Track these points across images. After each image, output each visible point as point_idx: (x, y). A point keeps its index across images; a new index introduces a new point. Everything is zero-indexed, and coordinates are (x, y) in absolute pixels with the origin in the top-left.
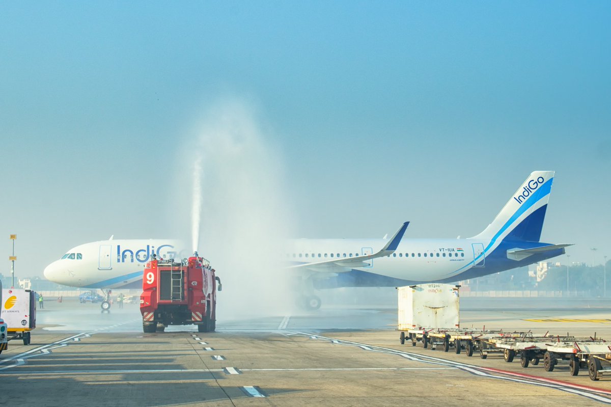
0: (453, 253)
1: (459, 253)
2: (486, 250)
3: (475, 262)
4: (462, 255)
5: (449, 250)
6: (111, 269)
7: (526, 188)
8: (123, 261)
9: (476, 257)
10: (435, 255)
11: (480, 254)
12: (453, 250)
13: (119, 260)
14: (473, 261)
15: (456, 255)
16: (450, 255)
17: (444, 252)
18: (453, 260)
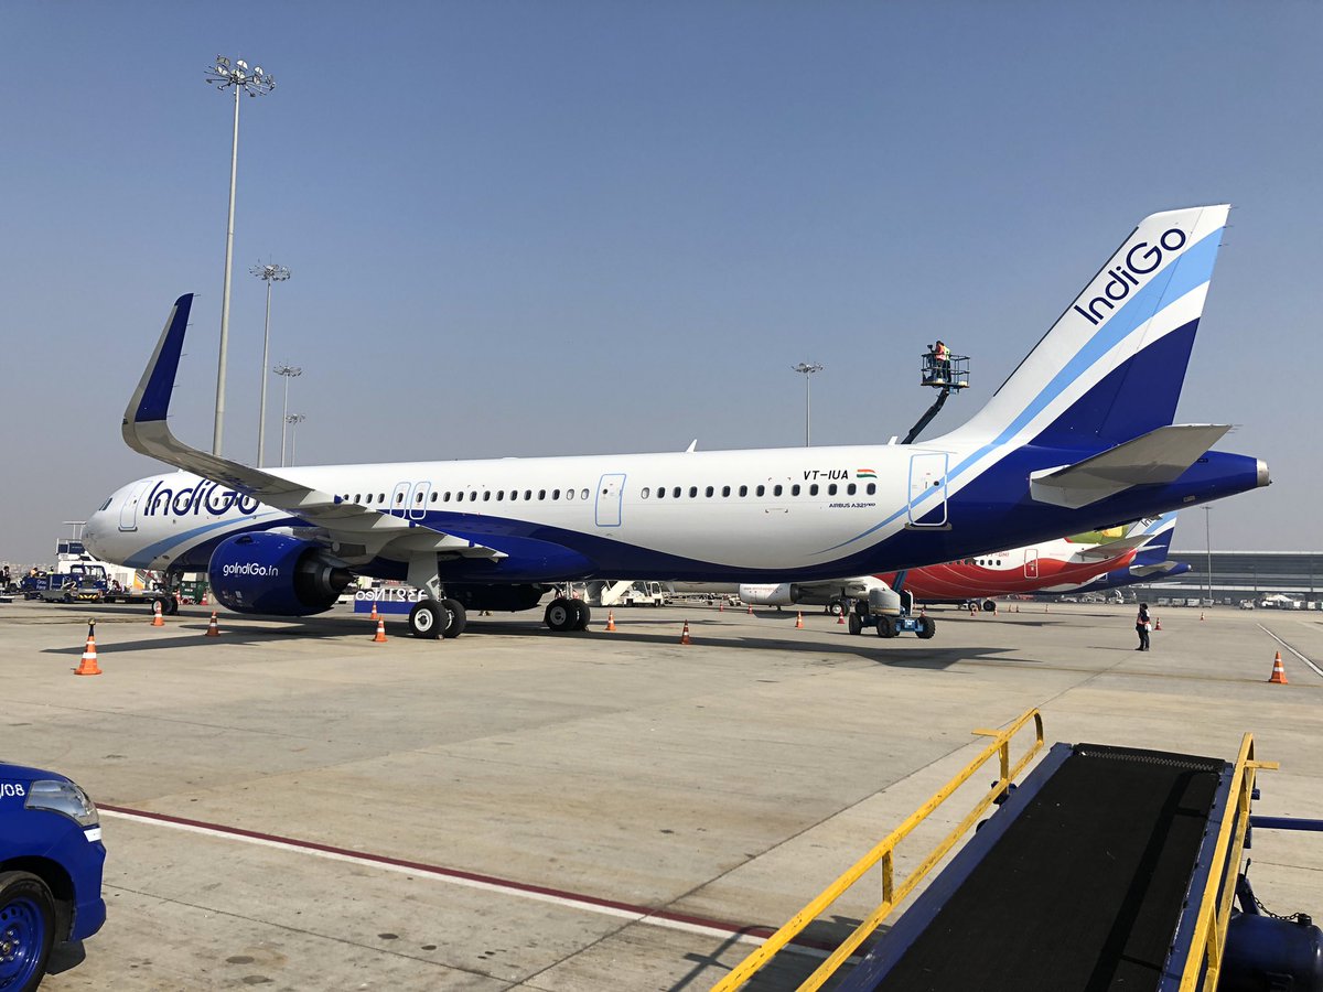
0: (842, 485)
1: (862, 485)
2: (952, 475)
3: (913, 510)
4: (871, 489)
5: (831, 475)
6: (136, 529)
7: (1119, 273)
8: (153, 514)
9: (915, 495)
10: (787, 491)
11: (931, 484)
12: (845, 475)
13: (146, 514)
14: (905, 509)
15: (852, 489)
16: (833, 490)
17: (815, 482)
18: (841, 505)
